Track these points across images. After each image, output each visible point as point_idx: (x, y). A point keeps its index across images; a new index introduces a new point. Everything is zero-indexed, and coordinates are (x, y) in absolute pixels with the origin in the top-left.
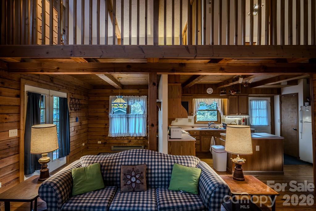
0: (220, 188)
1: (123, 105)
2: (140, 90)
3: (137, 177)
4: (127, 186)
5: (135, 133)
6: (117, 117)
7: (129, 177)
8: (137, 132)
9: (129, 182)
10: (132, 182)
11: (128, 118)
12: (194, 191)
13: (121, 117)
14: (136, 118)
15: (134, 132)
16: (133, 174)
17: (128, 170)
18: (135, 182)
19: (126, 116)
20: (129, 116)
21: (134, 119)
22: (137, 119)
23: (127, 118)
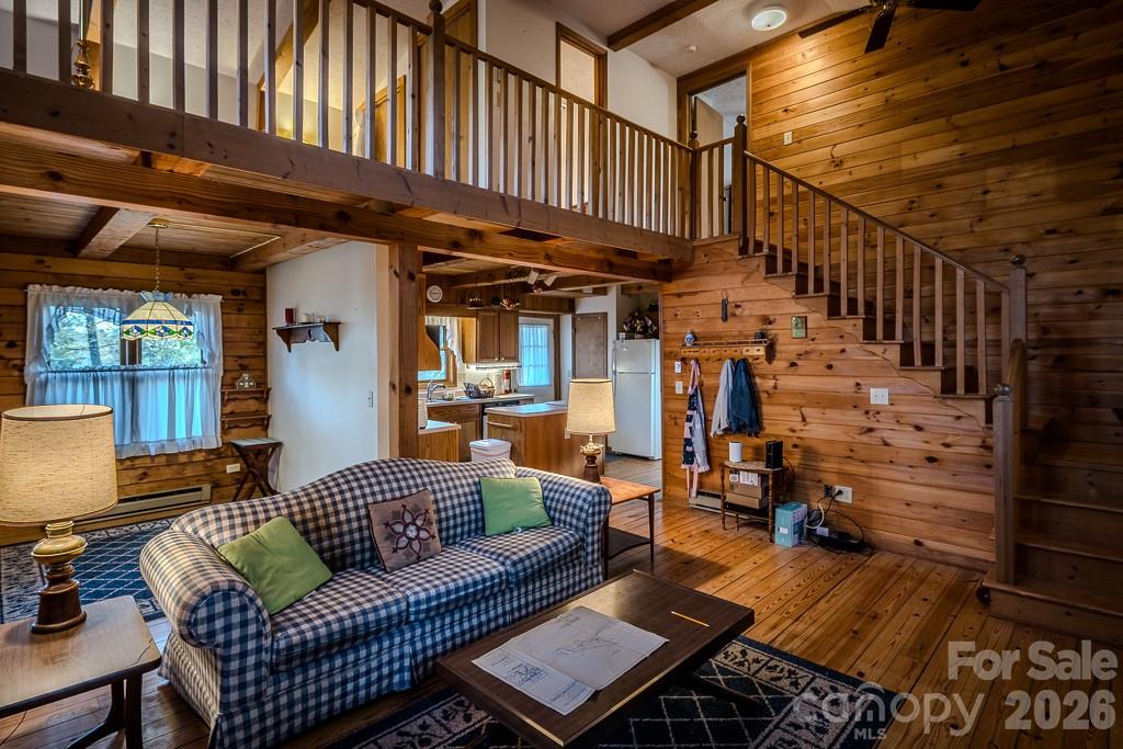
0: (600, 495)
1: (185, 328)
2: (189, 270)
3: (419, 523)
4: (400, 552)
5: (172, 440)
6: (76, 380)
7: (399, 528)
8: (181, 433)
9: (403, 542)
10: (410, 539)
11: (134, 382)
12: (545, 519)
13: (96, 380)
14: (172, 379)
15: (164, 436)
16: (408, 518)
17: (393, 512)
18: (417, 537)
19: (125, 373)
20: (139, 373)
21: (163, 387)
22: (180, 388)
23: (127, 385)
